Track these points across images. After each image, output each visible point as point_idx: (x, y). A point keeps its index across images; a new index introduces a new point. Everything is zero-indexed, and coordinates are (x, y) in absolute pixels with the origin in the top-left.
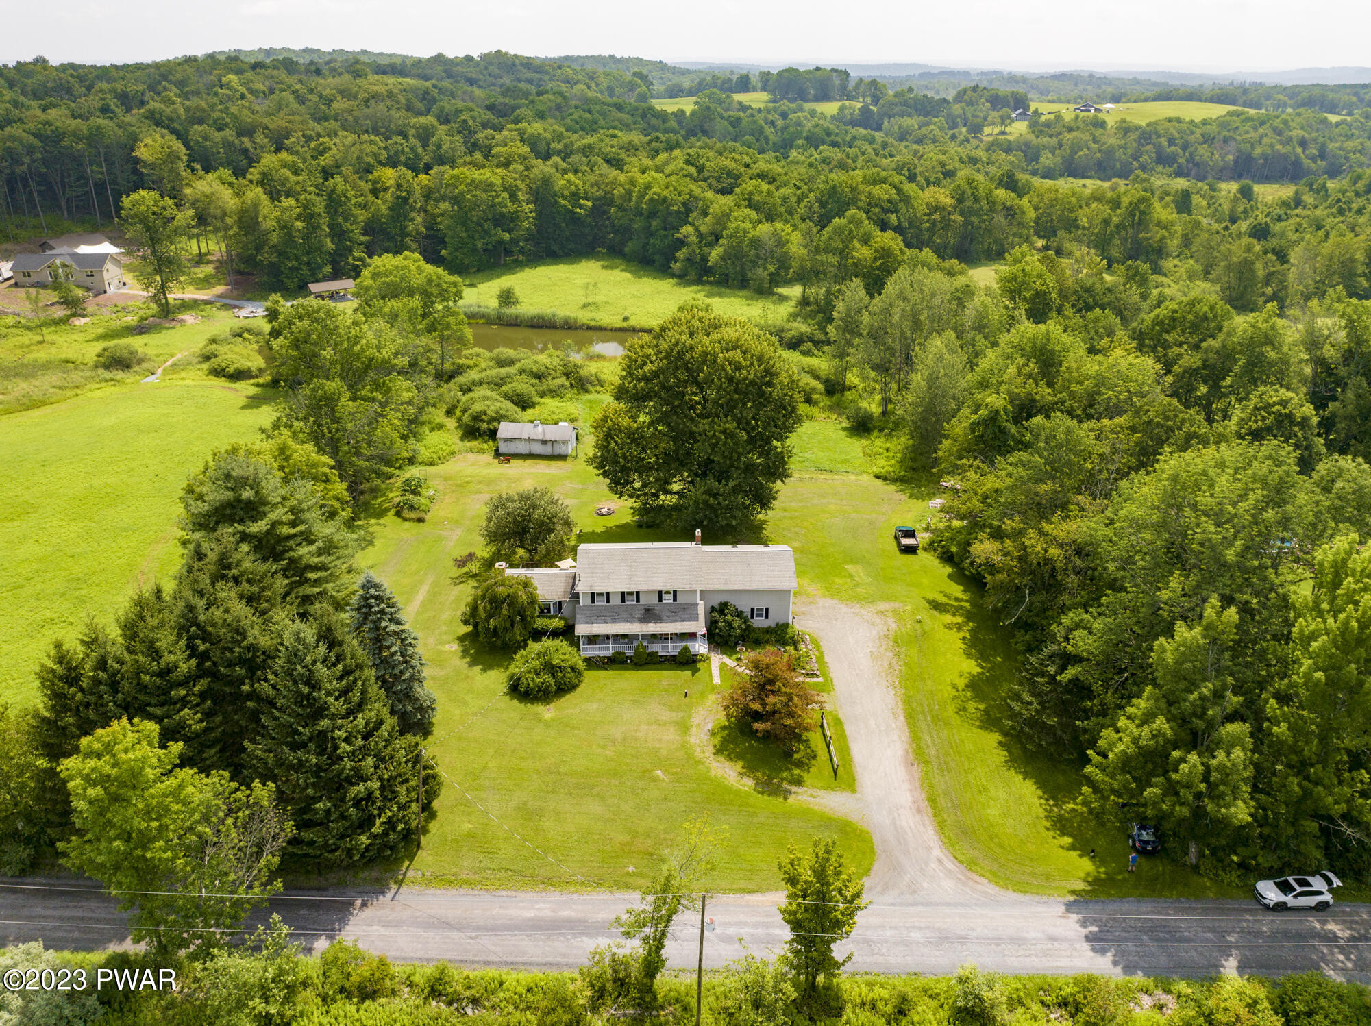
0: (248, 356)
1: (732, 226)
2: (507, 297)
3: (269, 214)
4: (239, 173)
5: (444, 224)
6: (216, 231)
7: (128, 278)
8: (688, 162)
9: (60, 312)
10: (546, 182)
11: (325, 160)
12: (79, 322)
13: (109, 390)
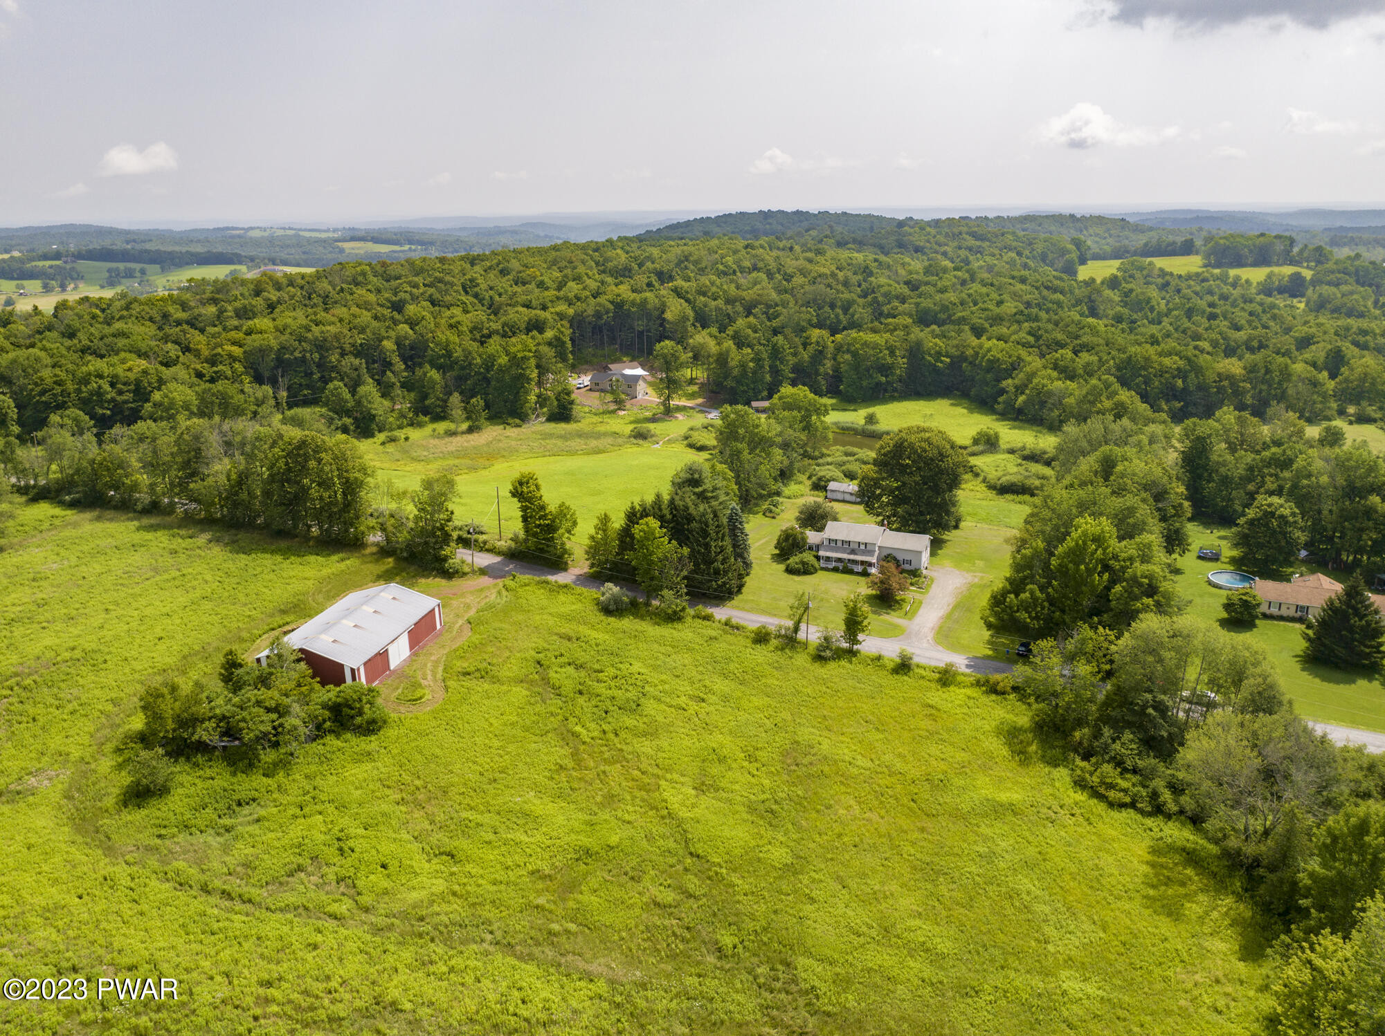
0: (710, 439)
1: (1035, 381)
2: (871, 419)
3: (735, 357)
4: (722, 329)
5: (844, 368)
6: (703, 364)
7: (650, 390)
8: (1029, 333)
9: (612, 407)
10: (919, 344)
11: (775, 323)
12: (621, 413)
13: (635, 449)
